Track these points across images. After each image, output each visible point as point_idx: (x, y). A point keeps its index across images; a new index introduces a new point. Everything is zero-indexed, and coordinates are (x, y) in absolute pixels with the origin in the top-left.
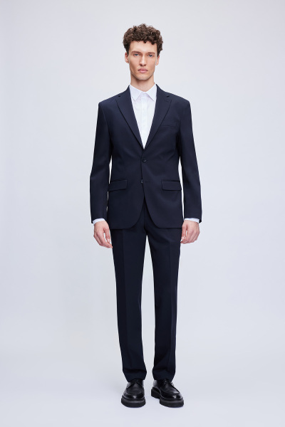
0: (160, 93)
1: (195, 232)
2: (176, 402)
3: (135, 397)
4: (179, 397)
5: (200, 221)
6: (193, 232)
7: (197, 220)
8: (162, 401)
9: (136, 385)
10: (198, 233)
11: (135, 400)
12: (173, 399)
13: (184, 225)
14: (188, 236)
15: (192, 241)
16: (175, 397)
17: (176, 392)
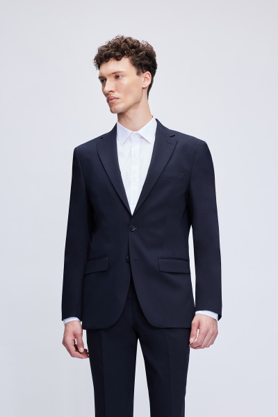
0: (162, 131)
1: (211, 331)
5: (220, 317)
6: (207, 331)
7: (215, 316)
10: (215, 334)
13: (195, 321)
14: (201, 337)
15: (207, 346)
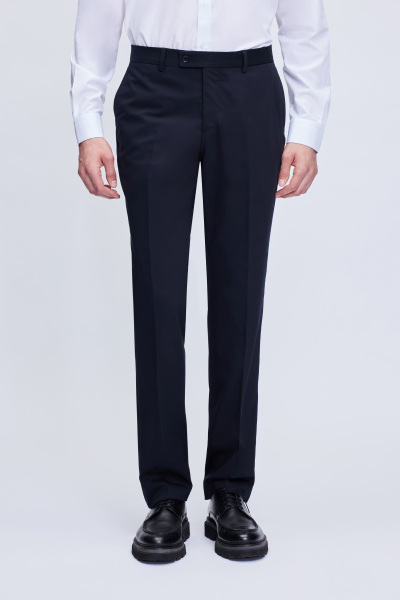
2: (247, 547)
3: (158, 540)
4: (254, 536)
8: (220, 545)
9: (165, 514)
11: (159, 546)
12: (242, 543)
13: (287, 155)
16: (244, 537)
17: (252, 527)
